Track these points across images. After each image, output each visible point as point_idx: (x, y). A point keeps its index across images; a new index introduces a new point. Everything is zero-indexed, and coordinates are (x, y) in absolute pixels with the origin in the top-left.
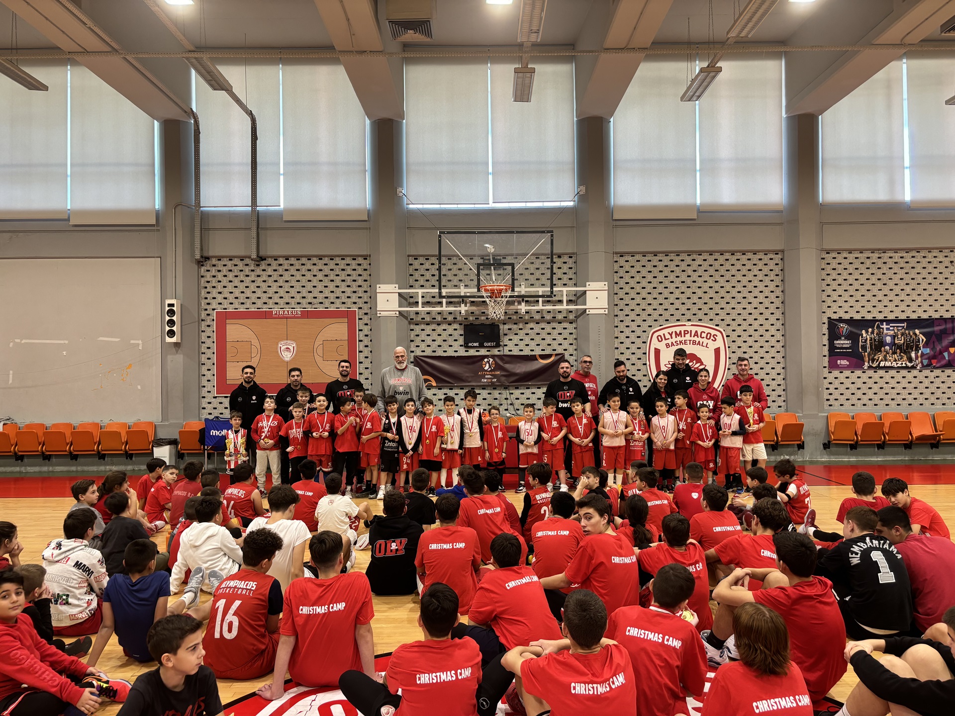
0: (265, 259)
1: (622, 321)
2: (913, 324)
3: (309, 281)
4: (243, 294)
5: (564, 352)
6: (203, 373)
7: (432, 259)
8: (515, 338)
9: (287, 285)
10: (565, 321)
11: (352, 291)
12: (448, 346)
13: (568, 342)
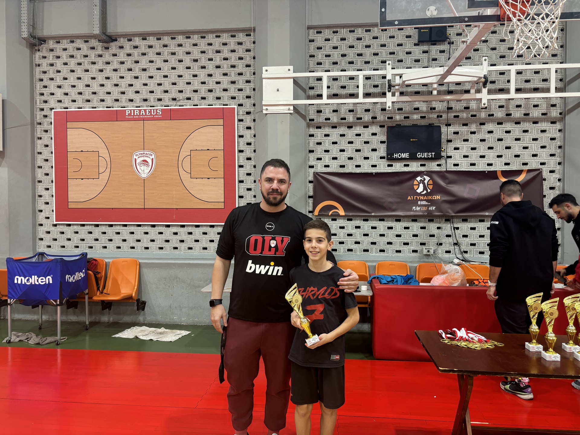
0: (116, 40)
3: (174, 68)
4: (88, 88)
5: (541, 167)
6: (39, 193)
7: (343, 32)
8: (464, 147)
9: (144, 74)
10: (544, 120)
11: (230, 81)
12: (363, 158)
13: (548, 152)
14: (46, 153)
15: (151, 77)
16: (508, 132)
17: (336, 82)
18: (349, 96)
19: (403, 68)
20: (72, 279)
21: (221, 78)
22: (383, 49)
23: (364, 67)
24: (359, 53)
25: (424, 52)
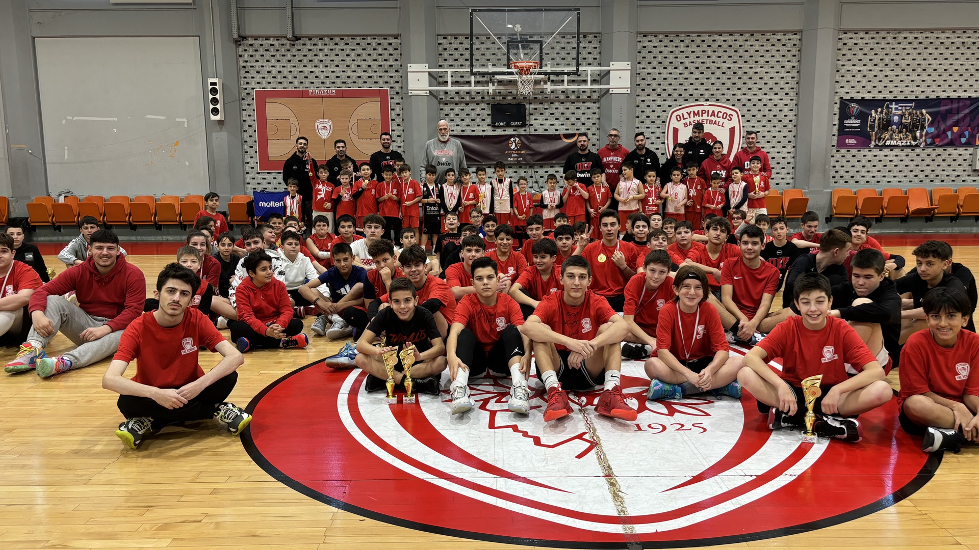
0: (300, 39)
1: (643, 101)
2: (920, 103)
3: (343, 60)
4: (280, 74)
6: (246, 150)
7: (460, 39)
8: (541, 118)
9: (321, 64)
10: (589, 101)
11: (384, 70)
12: (476, 125)
13: (591, 122)
14: (250, 121)
15: (327, 66)
16: (567, 109)
18: (466, 82)
21: (377, 68)
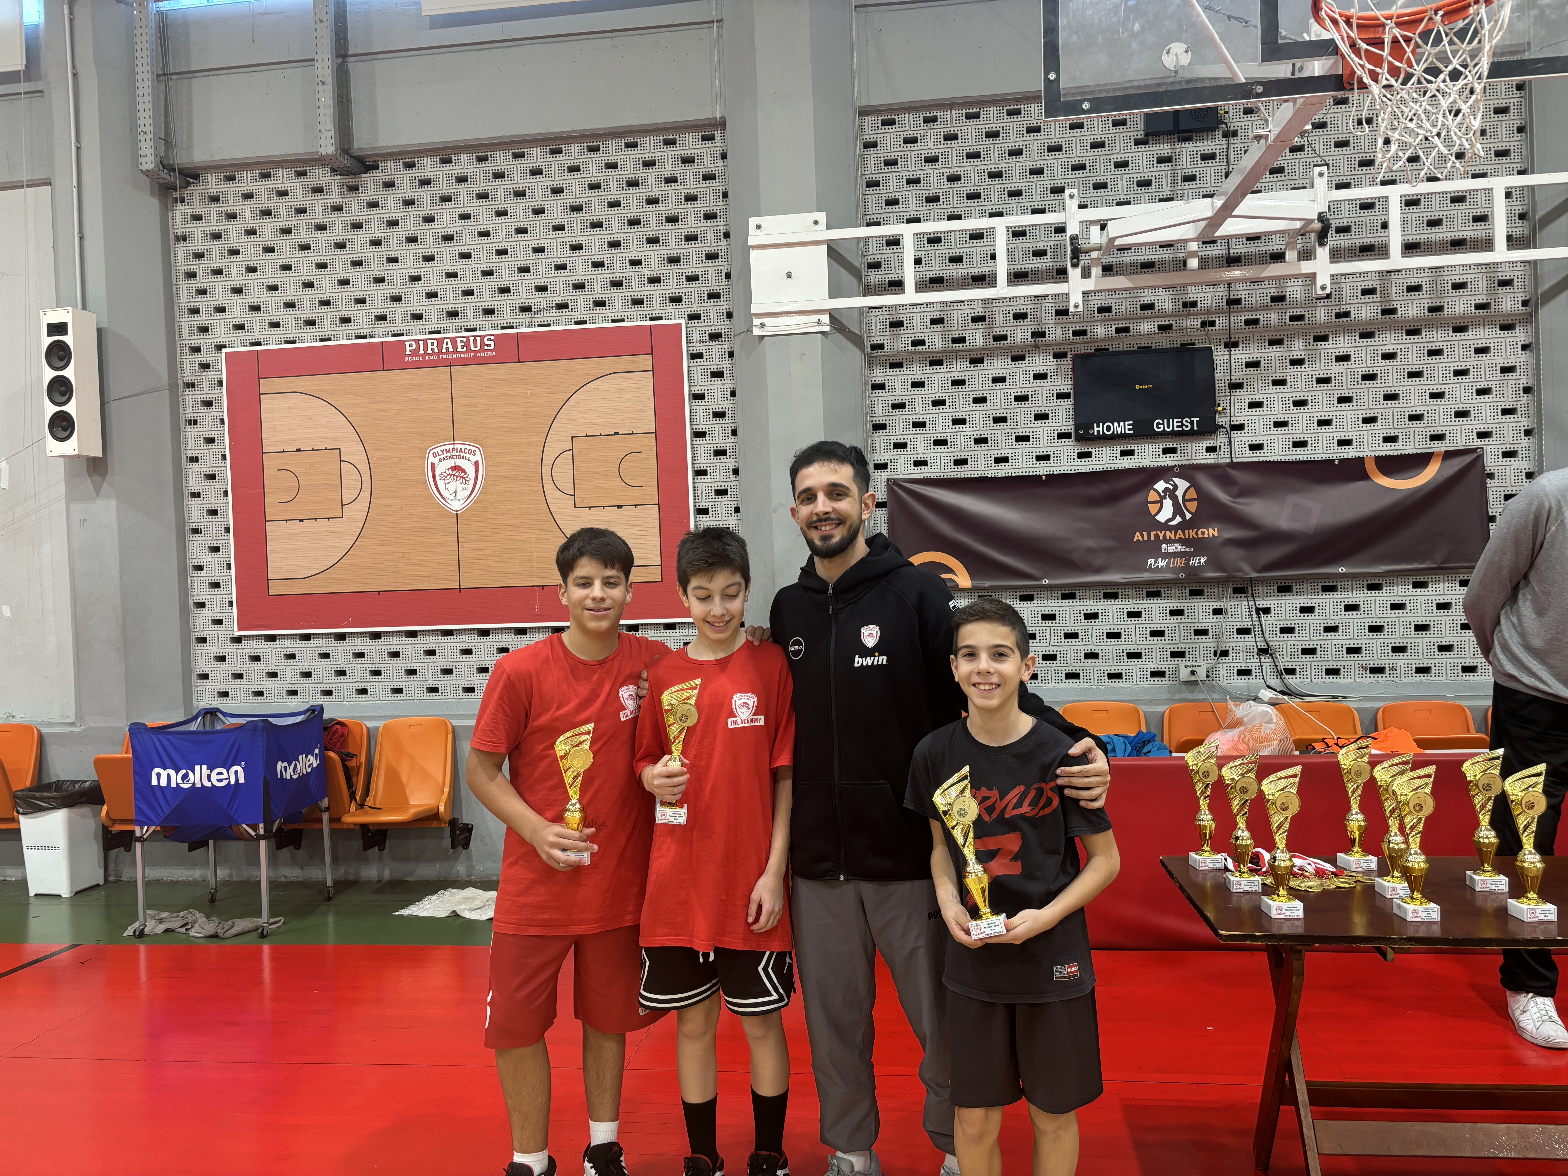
0: (376, 168)
3: (521, 231)
4: (309, 291)
5: (1479, 443)
6: (196, 561)
7: (949, 119)
8: (1276, 399)
9: (448, 249)
10: (1481, 322)
11: (666, 256)
12: (1014, 437)
13: (1496, 404)
14: (210, 459)
15: (466, 256)
16: (1389, 356)
17: (936, 248)
18: (970, 280)
19: (1109, 204)
20: (290, 770)
21: (642, 249)
22: (1053, 157)
23: (1008, 206)
24: (993, 170)
25: (1161, 160)
